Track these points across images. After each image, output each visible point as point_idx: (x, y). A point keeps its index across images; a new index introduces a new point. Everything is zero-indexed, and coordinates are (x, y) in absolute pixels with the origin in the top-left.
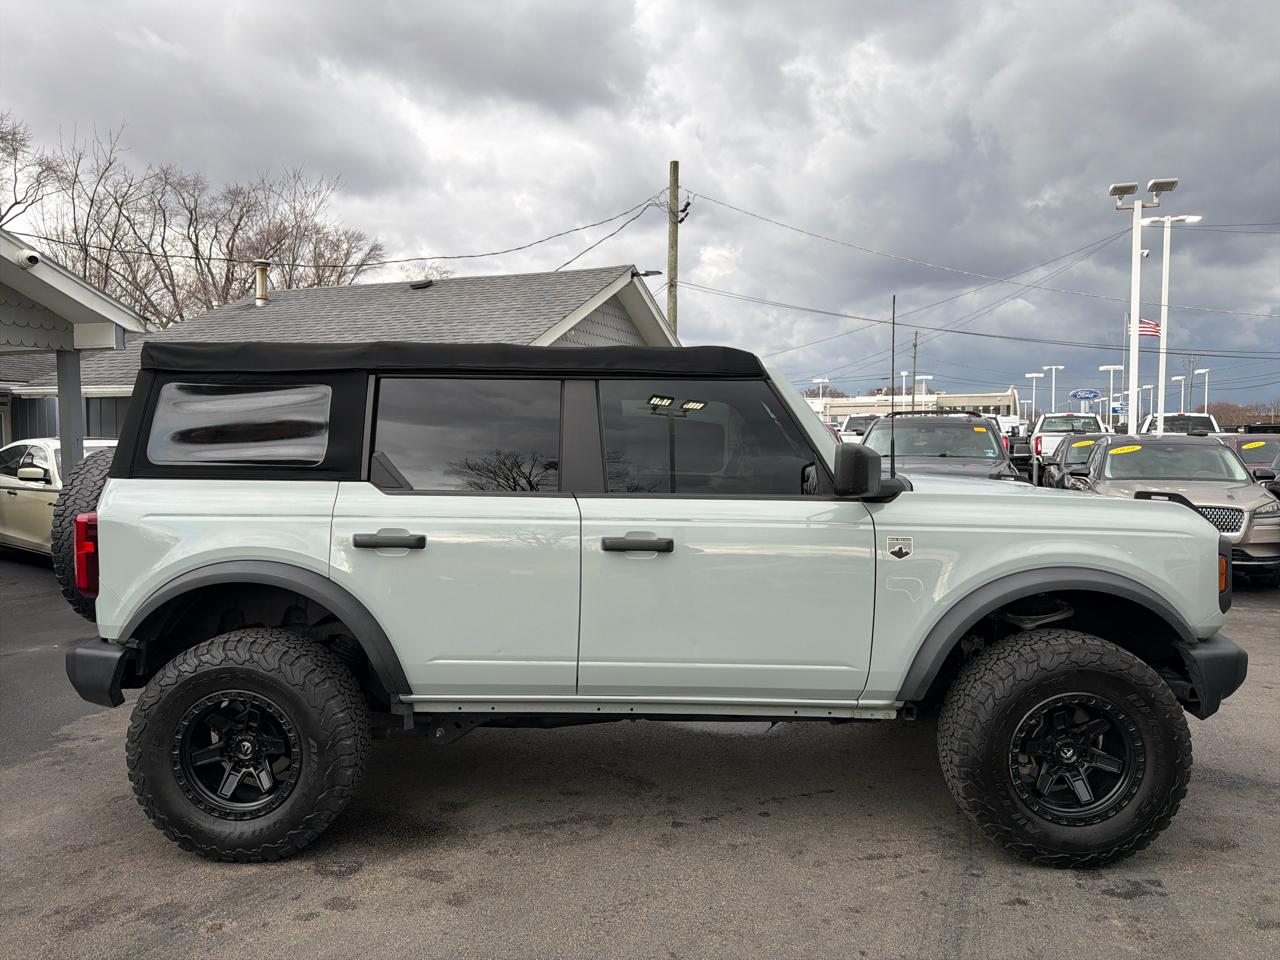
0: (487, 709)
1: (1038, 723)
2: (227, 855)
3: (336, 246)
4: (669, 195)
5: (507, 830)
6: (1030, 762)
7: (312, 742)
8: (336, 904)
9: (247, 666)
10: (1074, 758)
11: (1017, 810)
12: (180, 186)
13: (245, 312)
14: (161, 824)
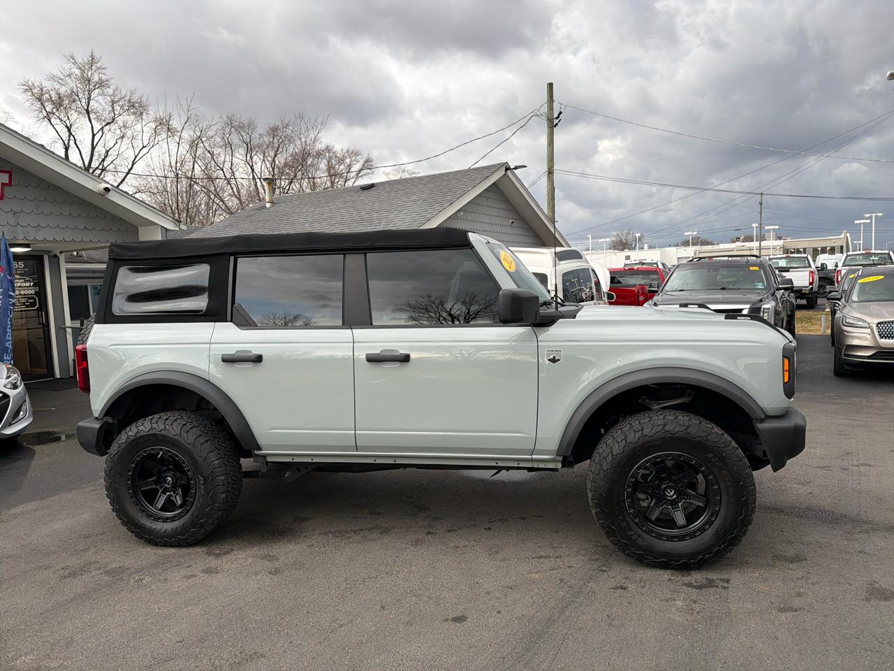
0: (309, 460)
1: (651, 472)
2: (160, 542)
3: (341, 161)
4: (546, 108)
5: (325, 534)
6: (647, 499)
7: (201, 478)
8: (209, 571)
9: (163, 433)
10: (675, 497)
11: (631, 530)
12: (240, 128)
13: (259, 212)
14: (125, 523)
